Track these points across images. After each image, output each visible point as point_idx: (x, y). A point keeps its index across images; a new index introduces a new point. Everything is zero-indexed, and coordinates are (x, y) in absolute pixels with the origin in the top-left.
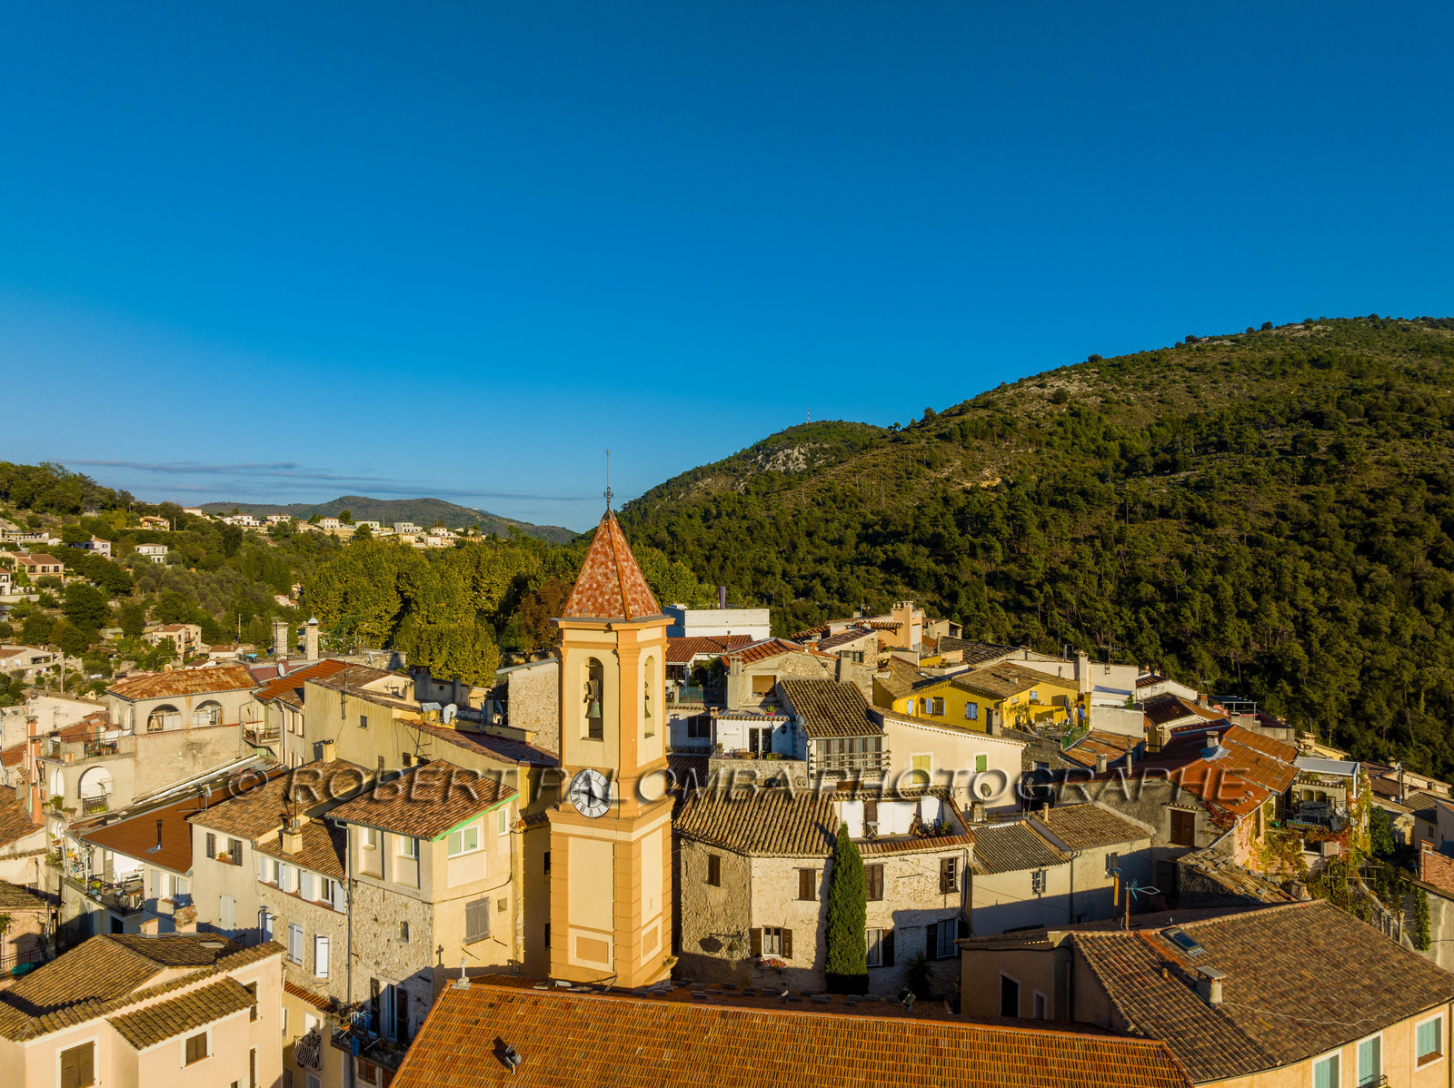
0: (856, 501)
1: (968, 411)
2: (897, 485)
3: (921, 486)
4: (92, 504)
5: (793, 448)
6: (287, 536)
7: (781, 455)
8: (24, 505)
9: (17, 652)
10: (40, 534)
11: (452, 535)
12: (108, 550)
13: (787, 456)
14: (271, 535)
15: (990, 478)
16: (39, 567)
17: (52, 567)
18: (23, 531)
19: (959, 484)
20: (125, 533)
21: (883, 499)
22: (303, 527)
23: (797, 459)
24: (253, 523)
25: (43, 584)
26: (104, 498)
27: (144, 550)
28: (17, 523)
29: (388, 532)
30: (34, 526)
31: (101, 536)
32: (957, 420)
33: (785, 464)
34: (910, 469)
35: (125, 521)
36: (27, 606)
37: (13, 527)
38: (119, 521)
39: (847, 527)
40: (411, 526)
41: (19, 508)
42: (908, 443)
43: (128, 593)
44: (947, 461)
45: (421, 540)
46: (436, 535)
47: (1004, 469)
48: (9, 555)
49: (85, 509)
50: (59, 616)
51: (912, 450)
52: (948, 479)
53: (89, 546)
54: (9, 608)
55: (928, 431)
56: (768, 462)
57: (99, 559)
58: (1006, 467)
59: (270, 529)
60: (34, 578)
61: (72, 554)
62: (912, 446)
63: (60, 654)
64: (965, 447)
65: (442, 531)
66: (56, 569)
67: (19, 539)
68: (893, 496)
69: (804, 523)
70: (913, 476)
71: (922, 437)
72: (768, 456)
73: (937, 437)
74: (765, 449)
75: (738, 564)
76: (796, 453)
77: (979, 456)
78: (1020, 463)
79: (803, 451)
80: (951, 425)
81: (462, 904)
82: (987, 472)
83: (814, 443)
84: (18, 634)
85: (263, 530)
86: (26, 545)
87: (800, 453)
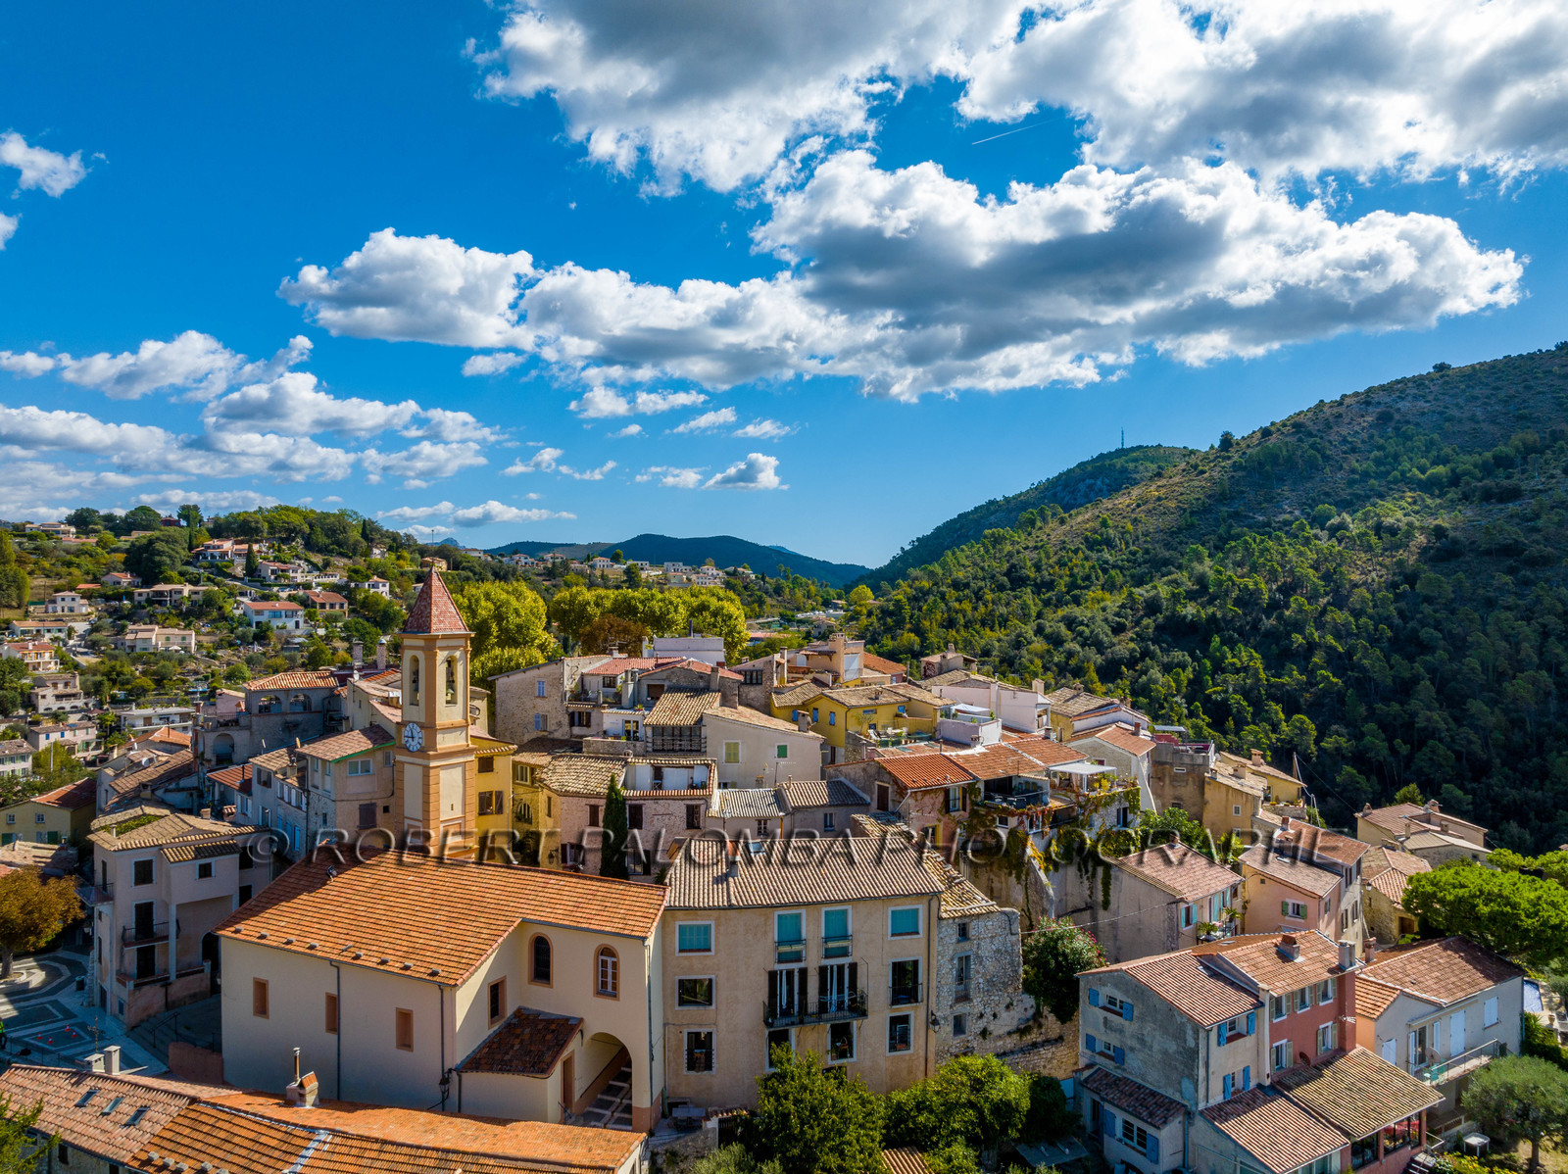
1: (1270, 435)
7: (1082, 486)
10: (331, 575)
12: (387, 589)
13: (1089, 487)
16: (328, 604)
17: (338, 604)
18: (319, 572)
20: (404, 573)
22: (576, 567)
25: (330, 618)
26: (390, 541)
29: (657, 571)
30: (328, 568)
35: (407, 562)
40: (680, 565)
42: (1199, 473)
44: (1240, 492)
46: (704, 575)
48: (303, 593)
55: (1224, 459)
59: (545, 568)
60: (323, 613)
62: (1201, 476)
65: (711, 570)
66: (341, 606)
71: (1216, 465)
81: (356, 805)
86: (318, 585)
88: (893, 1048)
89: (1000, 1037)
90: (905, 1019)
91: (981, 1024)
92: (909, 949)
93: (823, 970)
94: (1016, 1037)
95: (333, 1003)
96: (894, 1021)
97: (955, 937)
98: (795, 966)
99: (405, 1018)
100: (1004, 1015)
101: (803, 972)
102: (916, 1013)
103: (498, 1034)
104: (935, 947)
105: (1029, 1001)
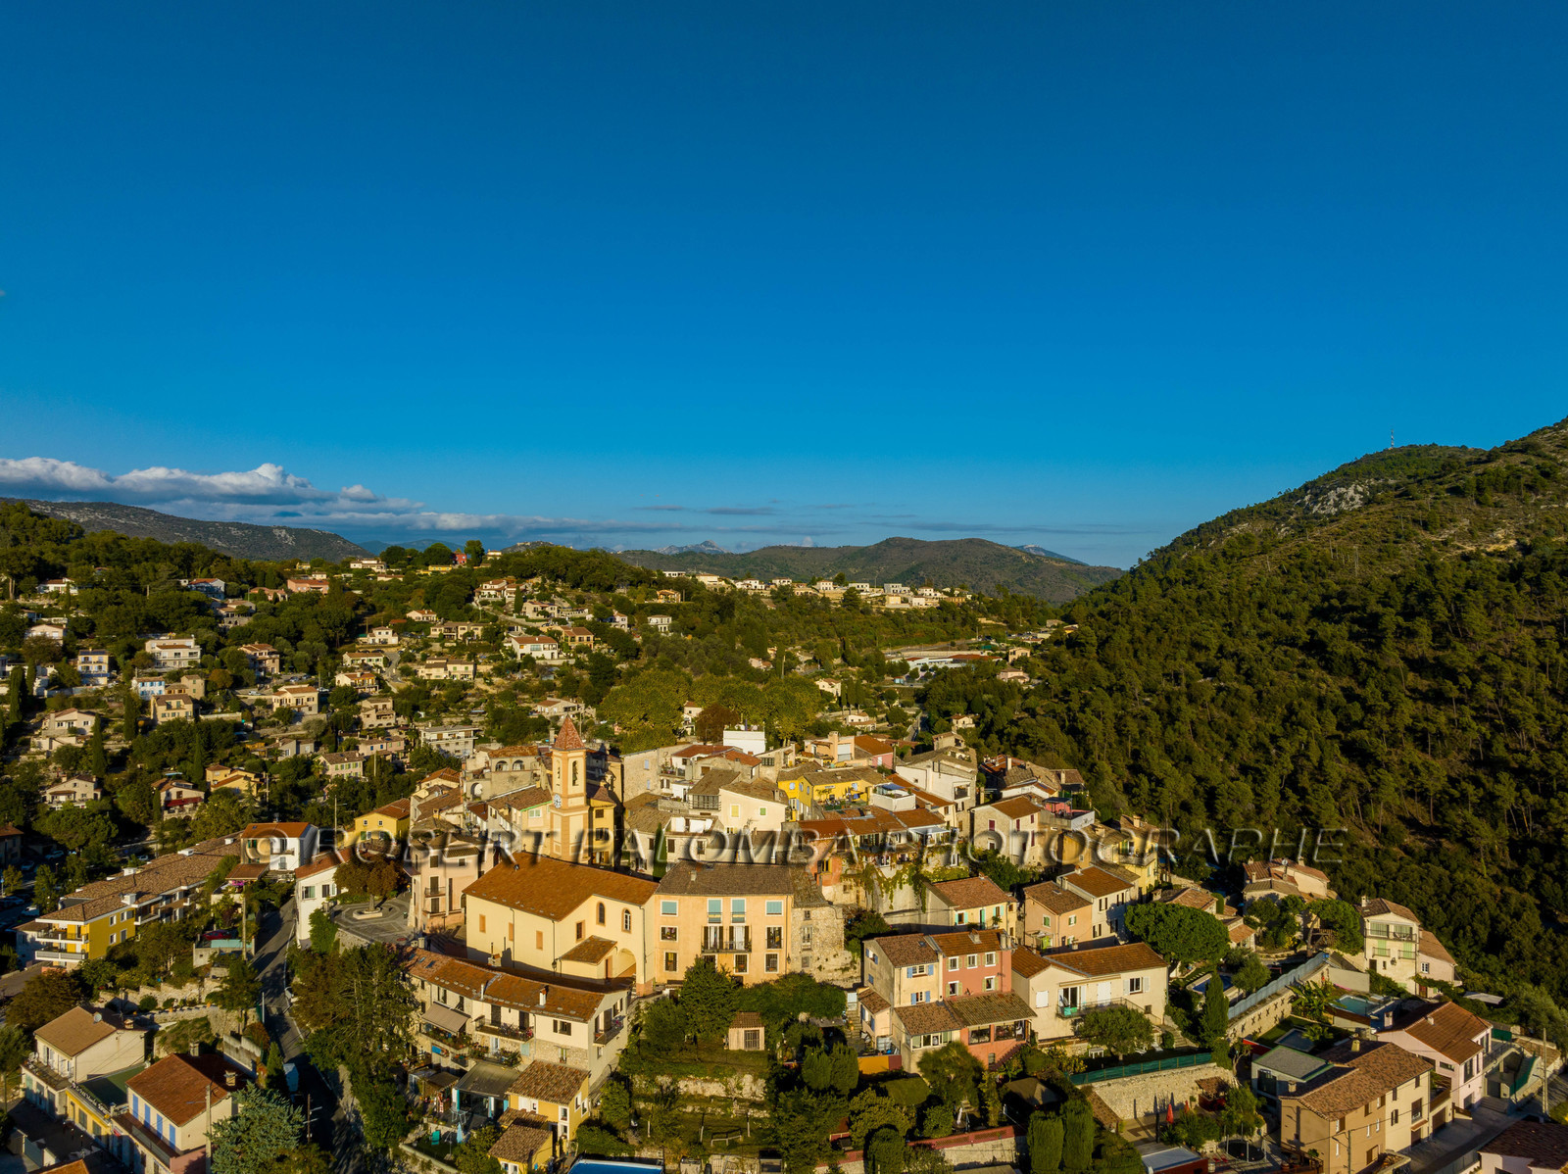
0: (1324, 569)
1: (1498, 457)
2: (1380, 550)
3: (1408, 553)
4: (622, 583)
5: (1347, 486)
6: (785, 599)
7: (1332, 495)
8: (575, 586)
9: (555, 703)
10: (582, 610)
11: (939, 595)
12: (626, 622)
13: (1340, 496)
14: (772, 598)
15: (1503, 540)
16: (577, 638)
17: (585, 637)
18: (572, 607)
19: (1459, 548)
20: (641, 607)
21: (1357, 568)
22: (800, 590)
23: (1352, 499)
24: (759, 587)
25: (579, 650)
26: (630, 577)
27: (654, 620)
28: (569, 601)
29: (877, 593)
30: (580, 603)
31: (622, 612)
32: (1480, 469)
33: (1336, 505)
34: (1401, 532)
35: (644, 595)
36: (567, 668)
37: (566, 605)
38: (639, 598)
39: (1305, 599)
40: (899, 587)
41: (573, 587)
42: (1412, 499)
43: (636, 657)
44: (1451, 520)
45: (905, 601)
46: (922, 596)
47: (1523, 529)
48: (559, 628)
49: (618, 587)
50: (586, 676)
51: (1413, 508)
52: (1445, 543)
53: (613, 620)
54: (555, 669)
55: (1441, 484)
56: (1316, 503)
57: (620, 632)
58: (1527, 527)
59: (772, 591)
60: (573, 645)
61: (600, 628)
62: (1413, 503)
63: (582, 705)
64: (1479, 503)
65: (928, 591)
66: (587, 639)
67: (567, 615)
68: (1371, 563)
69: (1258, 593)
70: (1402, 540)
71: (1431, 491)
72: (1317, 495)
73: (1448, 491)
74: (1316, 489)
75: (1175, 637)
76: (1351, 492)
77: (1494, 514)
78: (1547, 521)
79: (1360, 489)
80: (1471, 477)
82: (1500, 534)
83: (1377, 479)
84: (558, 689)
85: (767, 593)
86: (572, 619)
87: (1356, 491)
88: (768, 969)
89: (830, 971)
90: (775, 956)
91: (818, 964)
92: (776, 922)
93: (731, 929)
94: (840, 972)
95: (512, 926)
96: (769, 957)
97: (802, 918)
98: (718, 925)
99: (540, 935)
100: (832, 960)
101: (721, 928)
102: (781, 954)
103: (580, 946)
104: (790, 921)
105: (849, 954)
